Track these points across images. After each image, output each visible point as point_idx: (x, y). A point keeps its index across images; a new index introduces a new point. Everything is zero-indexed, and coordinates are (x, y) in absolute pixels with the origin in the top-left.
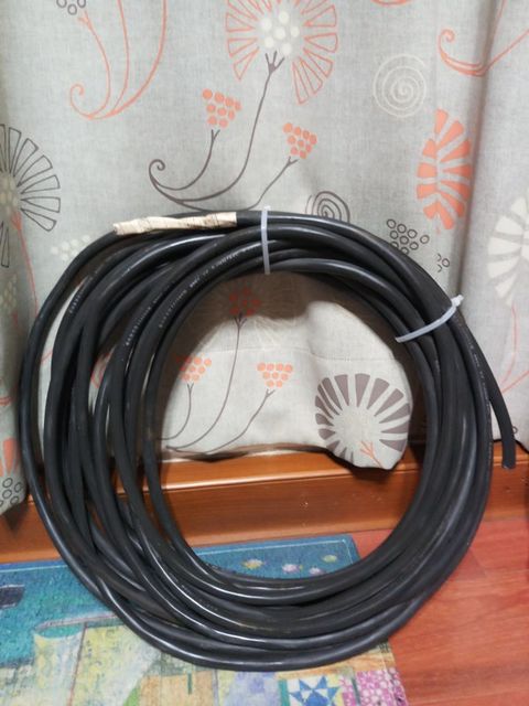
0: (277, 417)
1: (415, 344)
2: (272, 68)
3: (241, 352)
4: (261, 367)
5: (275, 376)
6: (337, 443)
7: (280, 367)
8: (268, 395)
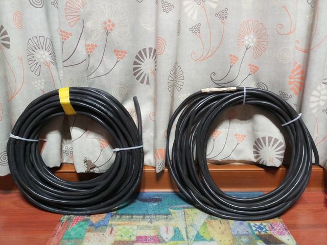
0: (240, 152)
1: (288, 126)
2: (247, 49)
3: (230, 130)
4: (236, 135)
5: (240, 138)
6: (261, 159)
7: (242, 136)
8: (238, 144)
